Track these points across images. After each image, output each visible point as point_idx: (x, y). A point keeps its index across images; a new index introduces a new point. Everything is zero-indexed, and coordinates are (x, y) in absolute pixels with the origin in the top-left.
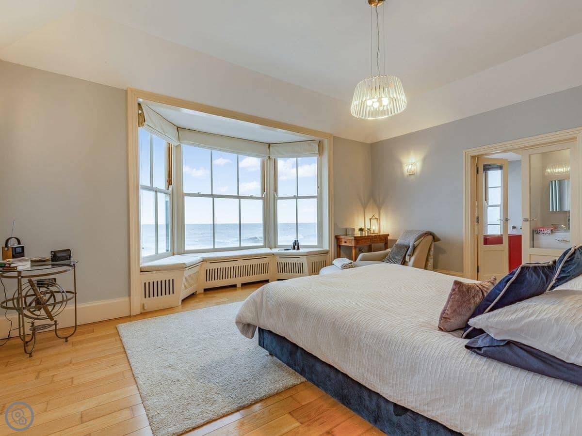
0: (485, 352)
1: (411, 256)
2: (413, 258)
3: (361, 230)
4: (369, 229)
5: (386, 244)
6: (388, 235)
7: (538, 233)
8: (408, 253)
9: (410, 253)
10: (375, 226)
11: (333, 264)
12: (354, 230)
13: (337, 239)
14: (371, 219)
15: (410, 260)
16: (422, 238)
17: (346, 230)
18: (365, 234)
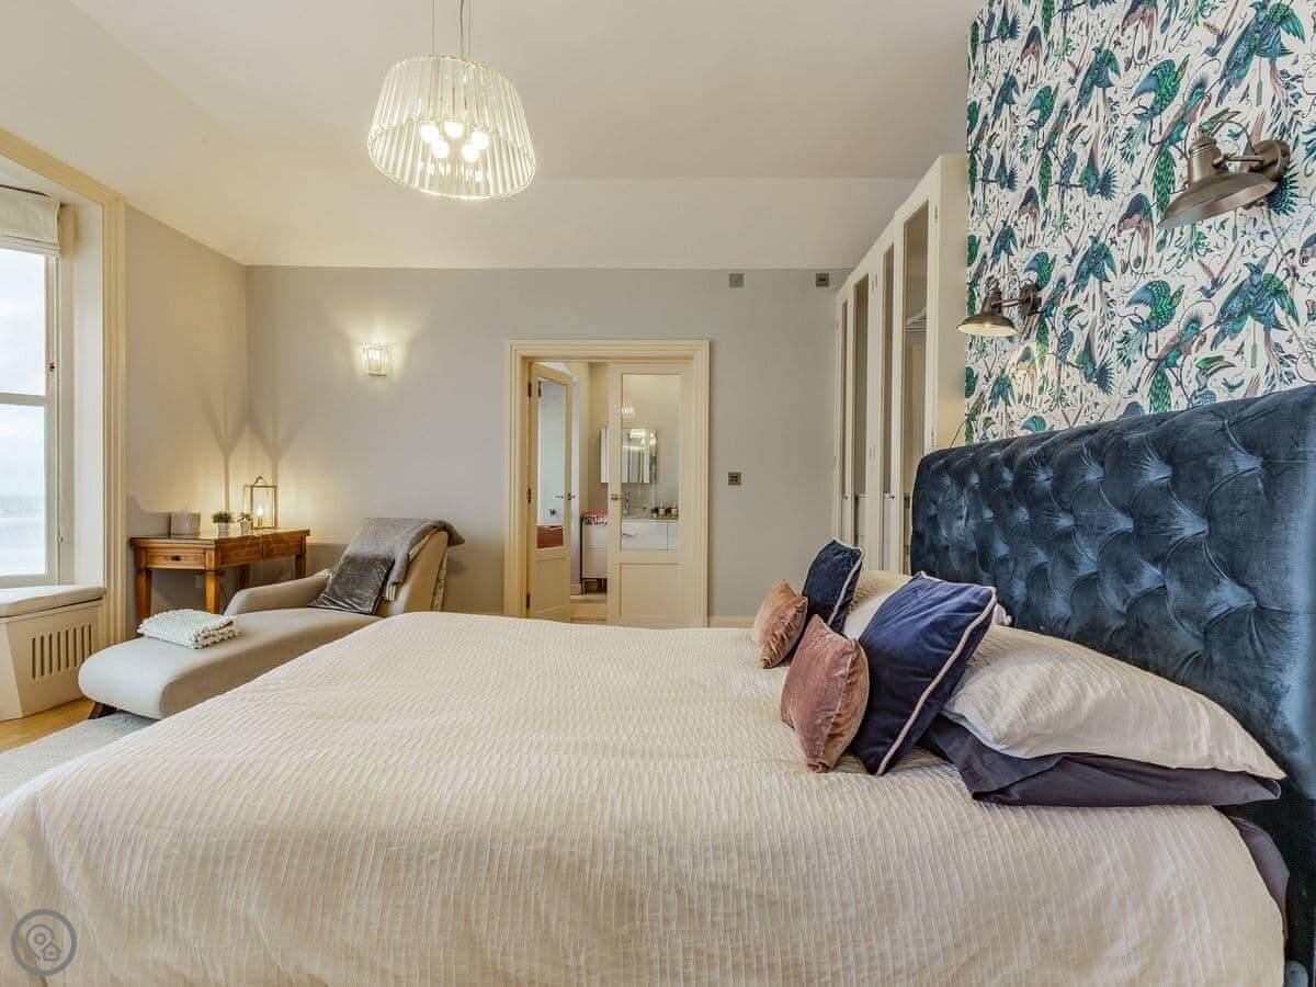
0: (1022, 793)
1: (398, 585)
2: (405, 591)
3: (223, 518)
4: (247, 516)
5: (300, 557)
6: (307, 533)
7: (589, 523)
8: (393, 577)
9: (398, 576)
10: (264, 509)
11: (141, 635)
12: (197, 518)
13: (137, 548)
14: (252, 487)
15: (396, 598)
16: (427, 538)
17: (169, 518)
18: (235, 531)
